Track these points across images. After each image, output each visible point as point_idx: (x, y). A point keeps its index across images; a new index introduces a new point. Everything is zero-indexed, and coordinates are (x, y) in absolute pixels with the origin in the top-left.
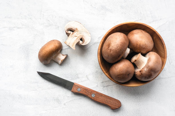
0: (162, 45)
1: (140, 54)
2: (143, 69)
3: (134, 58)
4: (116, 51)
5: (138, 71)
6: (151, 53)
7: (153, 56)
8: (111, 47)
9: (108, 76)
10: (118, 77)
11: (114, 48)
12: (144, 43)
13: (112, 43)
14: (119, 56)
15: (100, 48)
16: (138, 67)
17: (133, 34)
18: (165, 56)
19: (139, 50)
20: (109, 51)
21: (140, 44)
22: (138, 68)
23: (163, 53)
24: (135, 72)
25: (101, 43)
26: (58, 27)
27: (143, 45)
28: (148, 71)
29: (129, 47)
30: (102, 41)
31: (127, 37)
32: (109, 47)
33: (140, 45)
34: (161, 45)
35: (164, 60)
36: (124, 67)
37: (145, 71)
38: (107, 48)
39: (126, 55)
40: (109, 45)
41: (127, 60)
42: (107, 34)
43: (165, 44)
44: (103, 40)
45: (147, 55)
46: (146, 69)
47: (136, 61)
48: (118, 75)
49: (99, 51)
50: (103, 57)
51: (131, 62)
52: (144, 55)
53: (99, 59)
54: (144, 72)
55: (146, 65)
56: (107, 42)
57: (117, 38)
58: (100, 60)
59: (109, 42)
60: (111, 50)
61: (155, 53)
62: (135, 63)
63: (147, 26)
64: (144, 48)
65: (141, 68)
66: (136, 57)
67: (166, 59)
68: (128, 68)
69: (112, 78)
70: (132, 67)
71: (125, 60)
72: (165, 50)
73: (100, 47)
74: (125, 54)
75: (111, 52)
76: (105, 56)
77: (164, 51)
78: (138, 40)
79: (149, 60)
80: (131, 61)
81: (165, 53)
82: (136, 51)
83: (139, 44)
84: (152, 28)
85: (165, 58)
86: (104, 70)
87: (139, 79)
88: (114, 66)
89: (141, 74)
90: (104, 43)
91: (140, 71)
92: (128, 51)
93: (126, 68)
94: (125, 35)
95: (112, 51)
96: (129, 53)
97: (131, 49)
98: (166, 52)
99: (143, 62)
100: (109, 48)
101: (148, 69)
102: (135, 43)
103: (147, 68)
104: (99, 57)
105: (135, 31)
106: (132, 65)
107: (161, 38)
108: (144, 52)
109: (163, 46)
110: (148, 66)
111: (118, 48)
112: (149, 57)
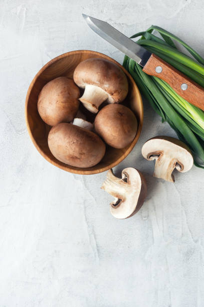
1: (81, 99)
2: (106, 91)
3: (90, 108)
4: (80, 143)
5: (112, 99)
6: (75, 80)
7: (81, 75)
8: (77, 155)
9: (130, 149)
10: (129, 131)
11: (77, 149)
12: (60, 95)
13: (68, 154)
14: (90, 137)
15: (82, 172)
16: (104, 99)
17: (47, 117)
18: (78, 54)
19: (74, 102)
20: (83, 156)
21: (62, 102)
23: (74, 58)
24: (115, 103)
25: (72, 170)
27: (64, 97)
28: (107, 81)
29: (72, 122)
30: (69, 169)
31: (55, 126)
32: (76, 158)
33: (65, 102)
34: (60, 63)
35: (86, 54)
36: (109, 125)
37: (109, 87)
38: (78, 160)
39: (86, 123)
40: (73, 158)
41: (96, 120)
42: (56, 164)
43: (57, 57)
44: (67, 169)
45: (81, 85)
46: (106, 86)
47: (94, 105)
48: (125, 132)
49: (87, 172)
50: (96, 163)
51: (98, 112)
52: (82, 91)
53: (101, 170)
54: (112, 88)
55: (99, 86)
57: (58, 146)
58: (104, 169)
59: (68, 159)
60: (81, 154)
61: (75, 73)
62: (98, 106)
63: (29, 93)
64: (69, 94)
65: (106, 93)
66: (87, 105)
67: (83, 51)
68: (109, 117)
69: (132, 142)
70: (106, 110)
71: (96, 125)
73: (80, 172)
74: (85, 127)
75: (84, 154)
76: (93, 162)
77: (69, 56)
78: (56, 107)
79: (89, 82)
80: (96, 112)
81: (73, 55)
82: (77, 106)
83: (62, 104)
84: (32, 85)
85: (82, 54)
86: (119, 158)
87: (125, 94)
89: (116, 91)
91: (112, 94)
92: (78, 122)
93: (110, 121)
95: (81, 151)
96: (83, 119)
97: (75, 117)
98: (71, 53)
99: (95, 91)
100: (79, 157)
101: (106, 82)
102: (63, 111)
103: (103, 83)
104: (98, 171)
105: (42, 113)
106: (104, 111)
107: (47, 65)
108: (76, 92)
109: (60, 59)
110: (100, 81)
111: (75, 141)
112: (83, 83)
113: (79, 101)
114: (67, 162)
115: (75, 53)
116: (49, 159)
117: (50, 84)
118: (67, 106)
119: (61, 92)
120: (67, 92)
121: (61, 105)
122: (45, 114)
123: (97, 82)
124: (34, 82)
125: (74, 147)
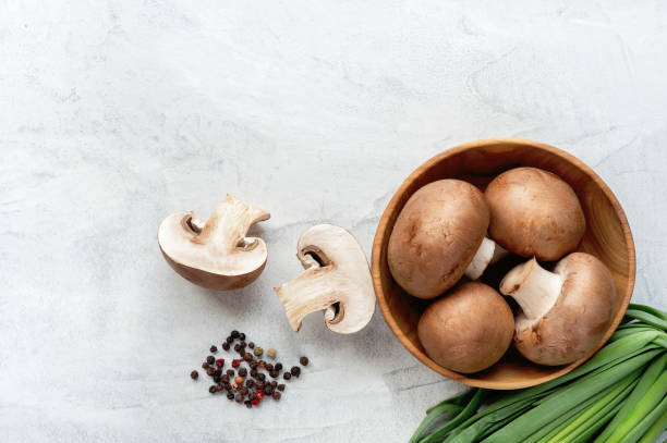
0: (619, 229)
1: (533, 263)
2: (544, 318)
3: (512, 279)
4: (442, 249)
5: (525, 326)
6: (575, 256)
7: (582, 271)
8: (419, 238)
11: (430, 241)
12: (549, 220)
13: (425, 220)
14: (453, 271)
15: (380, 242)
16: (527, 311)
17: (506, 185)
18: (628, 269)
19: (530, 246)
20: (414, 250)
21: (533, 222)
22: (526, 317)
23: (621, 259)
24: (515, 331)
25: (386, 221)
27: (543, 227)
28: (566, 325)
29: (490, 237)
31: (484, 198)
32: (413, 236)
33: (533, 228)
34: (615, 228)
36: (472, 315)
37: (553, 326)
38: (406, 239)
40: (413, 230)
41: (486, 286)
42: (404, 188)
45: (563, 266)
47: (517, 287)
49: (377, 251)
50: (394, 275)
51: (502, 295)
52: (550, 265)
54: (547, 332)
55: (556, 305)
56: (407, 217)
57: (443, 202)
58: (379, 289)
59: (413, 217)
60: (419, 247)
61: (591, 257)
62: (516, 296)
64: (549, 239)
65: (539, 317)
66: (521, 272)
71: (475, 285)
72: (630, 246)
73: (381, 235)
74: (476, 263)
75: (420, 254)
76: (399, 269)
77: (627, 249)
78: (527, 209)
79: (567, 285)
80: (502, 290)
82: (520, 250)
85: (627, 276)
86: (398, 324)
87: (532, 357)
88: (436, 308)
89: (540, 338)
91: (535, 330)
92: (488, 250)
94: (474, 189)
95: (426, 249)
97: (498, 243)
99: (546, 294)
100: (413, 241)
101: (563, 320)
102: (515, 221)
103: (562, 314)
105: (515, 175)
106: (503, 307)
107: (614, 202)
108: (549, 254)
109: (622, 230)
110: (567, 308)
111: (448, 239)
112: (567, 273)
113: (531, 258)
116: (416, 176)
117: (574, 201)
118: (525, 230)
119: (554, 224)
120: (552, 234)
121: (529, 218)
123: (565, 304)
124: (583, 168)
125: (437, 235)
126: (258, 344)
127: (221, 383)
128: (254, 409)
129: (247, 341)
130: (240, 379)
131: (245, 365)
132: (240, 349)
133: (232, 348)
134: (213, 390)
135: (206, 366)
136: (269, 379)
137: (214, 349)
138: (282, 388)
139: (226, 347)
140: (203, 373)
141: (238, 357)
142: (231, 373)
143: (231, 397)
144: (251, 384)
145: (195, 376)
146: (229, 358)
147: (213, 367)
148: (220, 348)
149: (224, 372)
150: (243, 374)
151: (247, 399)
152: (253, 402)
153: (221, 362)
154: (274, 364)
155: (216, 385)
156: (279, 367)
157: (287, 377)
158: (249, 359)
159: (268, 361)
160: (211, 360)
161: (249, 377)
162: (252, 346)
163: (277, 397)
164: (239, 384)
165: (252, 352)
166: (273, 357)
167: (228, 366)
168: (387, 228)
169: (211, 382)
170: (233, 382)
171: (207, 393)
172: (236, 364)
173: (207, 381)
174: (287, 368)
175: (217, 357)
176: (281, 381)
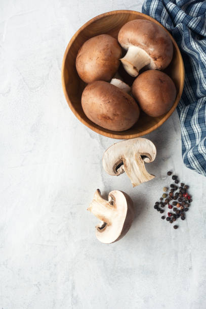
0: (107, 18)
1: (123, 60)
2: (150, 54)
3: (131, 70)
4: (116, 104)
5: (154, 64)
6: (120, 39)
7: (127, 36)
8: (110, 115)
11: (112, 109)
12: (102, 52)
13: (101, 112)
14: (126, 99)
16: (146, 63)
17: (84, 73)
18: (126, 14)
19: (115, 61)
20: (116, 118)
21: (103, 60)
22: (149, 64)
24: (156, 69)
25: (101, 132)
26: (71, 213)
27: (105, 55)
28: (154, 44)
29: (110, 81)
30: (97, 130)
31: (91, 83)
32: (109, 118)
33: (106, 60)
34: (106, 20)
36: (148, 90)
37: (154, 51)
38: (111, 122)
39: (124, 85)
40: (105, 118)
41: (134, 83)
42: (85, 123)
45: (125, 45)
46: (151, 49)
47: (135, 68)
48: (163, 101)
51: (138, 76)
52: (124, 52)
54: (156, 53)
55: (143, 49)
56: (100, 121)
59: (100, 118)
60: (114, 115)
61: (121, 31)
62: (139, 69)
64: (111, 52)
65: (149, 57)
66: (127, 66)
70: (147, 75)
71: (133, 89)
72: (115, 13)
74: (122, 88)
75: (118, 115)
76: (125, 125)
77: (116, 14)
78: (96, 63)
79: (134, 43)
80: (136, 76)
82: (117, 67)
84: (74, 38)
85: (130, 14)
87: (169, 61)
88: (144, 108)
89: (160, 57)
90: (102, 128)
91: (155, 59)
92: (116, 82)
94: (86, 88)
95: (116, 111)
96: (121, 80)
97: (113, 77)
99: (138, 54)
100: (112, 118)
101: (151, 46)
102: (102, 68)
103: (148, 46)
106: (144, 75)
108: (118, 52)
109: (107, 16)
110: (145, 44)
111: (111, 101)
112: (128, 43)
113: (120, 61)
114: (98, 122)
115: (123, 12)
116: (79, 117)
117: (92, 40)
118: (107, 64)
119: (104, 50)
120: (109, 50)
121: (101, 62)
122: (83, 69)
123: (143, 44)
124: (77, 35)
125: (108, 106)
126: (161, 196)
127: (180, 214)
128: (193, 198)
129: (160, 201)
130: (178, 205)
131: (171, 203)
132: (163, 205)
133: (162, 208)
134: (183, 218)
135: (171, 222)
136: (178, 191)
137: (163, 218)
138: (182, 184)
139: (162, 211)
140: (175, 223)
141: (167, 206)
142: (175, 209)
143: (187, 210)
144: (181, 200)
145: (176, 227)
146: (167, 210)
147: (172, 218)
148: (162, 215)
149: (175, 213)
150: (175, 203)
151: (188, 202)
152: (189, 199)
153: (169, 214)
154: (170, 188)
155: (180, 217)
156: (172, 186)
157: (177, 182)
158: (168, 201)
159: (169, 191)
160: (168, 219)
161: (177, 201)
162: (162, 199)
163: (187, 187)
164: (180, 205)
165: (165, 199)
166: (167, 189)
167: (171, 211)
168: (105, 132)
169: (179, 219)
170: (179, 209)
171: (184, 221)
172: (170, 207)
173: (179, 221)
174: (173, 182)
175: (167, 216)
176: (179, 185)
